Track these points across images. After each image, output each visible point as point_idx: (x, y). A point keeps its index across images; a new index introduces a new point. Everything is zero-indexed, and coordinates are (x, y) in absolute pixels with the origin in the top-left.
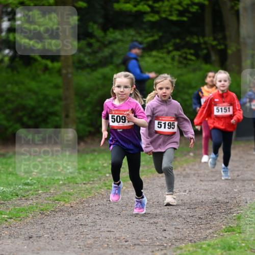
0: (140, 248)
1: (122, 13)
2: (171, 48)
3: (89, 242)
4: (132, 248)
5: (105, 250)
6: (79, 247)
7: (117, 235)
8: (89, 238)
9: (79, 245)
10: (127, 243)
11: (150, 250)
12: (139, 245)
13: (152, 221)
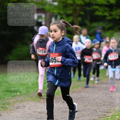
0: (106, 106)
1: (98, 16)
2: (116, 29)
3: (86, 104)
4: (102, 106)
5: (92, 107)
6: (82, 106)
7: (97, 101)
8: (86, 103)
9: (82, 105)
10: (100, 105)
11: (109, 107)
12: (105, 105)
13: (110, 96)
